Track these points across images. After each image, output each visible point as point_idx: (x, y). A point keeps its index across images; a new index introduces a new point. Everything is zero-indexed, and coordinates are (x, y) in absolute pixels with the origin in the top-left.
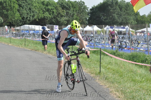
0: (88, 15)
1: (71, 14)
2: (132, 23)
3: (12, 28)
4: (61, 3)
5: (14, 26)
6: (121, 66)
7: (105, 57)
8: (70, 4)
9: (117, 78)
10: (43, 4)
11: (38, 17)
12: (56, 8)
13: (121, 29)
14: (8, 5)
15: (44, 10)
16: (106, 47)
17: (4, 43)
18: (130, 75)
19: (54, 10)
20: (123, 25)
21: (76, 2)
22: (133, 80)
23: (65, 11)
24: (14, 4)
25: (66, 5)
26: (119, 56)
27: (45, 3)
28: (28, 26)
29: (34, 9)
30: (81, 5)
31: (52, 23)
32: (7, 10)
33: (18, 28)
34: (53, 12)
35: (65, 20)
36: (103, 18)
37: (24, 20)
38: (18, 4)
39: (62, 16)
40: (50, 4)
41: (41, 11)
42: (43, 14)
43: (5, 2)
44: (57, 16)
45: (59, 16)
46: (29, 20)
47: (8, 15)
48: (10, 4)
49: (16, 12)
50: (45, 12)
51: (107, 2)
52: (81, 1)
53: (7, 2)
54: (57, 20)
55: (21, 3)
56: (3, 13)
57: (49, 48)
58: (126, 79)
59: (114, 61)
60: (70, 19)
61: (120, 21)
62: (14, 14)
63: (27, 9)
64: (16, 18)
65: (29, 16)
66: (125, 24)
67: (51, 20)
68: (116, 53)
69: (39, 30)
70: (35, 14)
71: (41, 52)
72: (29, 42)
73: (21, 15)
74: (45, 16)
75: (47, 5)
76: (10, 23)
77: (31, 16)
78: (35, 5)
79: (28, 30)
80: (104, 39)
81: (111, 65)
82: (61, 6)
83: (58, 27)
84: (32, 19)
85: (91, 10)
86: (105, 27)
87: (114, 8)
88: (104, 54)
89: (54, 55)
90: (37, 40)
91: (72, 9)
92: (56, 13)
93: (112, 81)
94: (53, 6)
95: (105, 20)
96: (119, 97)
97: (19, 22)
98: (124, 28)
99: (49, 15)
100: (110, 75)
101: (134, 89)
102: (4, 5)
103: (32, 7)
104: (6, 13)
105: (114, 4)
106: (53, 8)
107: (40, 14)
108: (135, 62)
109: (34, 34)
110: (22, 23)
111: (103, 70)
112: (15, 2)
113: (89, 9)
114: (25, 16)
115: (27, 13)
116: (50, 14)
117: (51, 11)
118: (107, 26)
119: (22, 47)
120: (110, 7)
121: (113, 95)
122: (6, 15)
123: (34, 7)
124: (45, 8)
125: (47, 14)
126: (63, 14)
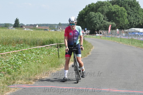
3: (122, 30)
5: (123, 29)
11: (142, 22)
14: (119, 14)
17: (116, 42)
24: (124, 13)
28: (134, 29)
29: (139, 16)
32: (119, 18)
33: (127, 31)
38: (127, 13)
43: (118, 11)
47: (119, 21)
48: (121, 13)
49: (125, 18)
53: (119, 11)
55: (129, 12)
56: (116, 20)
62: (124, 20)
63: (134, 16)
64: (125, 23)
65: (135, 21)
70: (140, 19)
72: (135, 41)
73: (129, 21)
76: (121, 26)
79: (134, 32)
84: (137, 24)
90: (141, 40)
97: (127, 26)
102: (117, 13)
103: (138, 15)
104: (118, 19)
112: (125, 11)
114: (132, 22)
119: (129, 45)
122: (118, 21)
123: (140, 14)
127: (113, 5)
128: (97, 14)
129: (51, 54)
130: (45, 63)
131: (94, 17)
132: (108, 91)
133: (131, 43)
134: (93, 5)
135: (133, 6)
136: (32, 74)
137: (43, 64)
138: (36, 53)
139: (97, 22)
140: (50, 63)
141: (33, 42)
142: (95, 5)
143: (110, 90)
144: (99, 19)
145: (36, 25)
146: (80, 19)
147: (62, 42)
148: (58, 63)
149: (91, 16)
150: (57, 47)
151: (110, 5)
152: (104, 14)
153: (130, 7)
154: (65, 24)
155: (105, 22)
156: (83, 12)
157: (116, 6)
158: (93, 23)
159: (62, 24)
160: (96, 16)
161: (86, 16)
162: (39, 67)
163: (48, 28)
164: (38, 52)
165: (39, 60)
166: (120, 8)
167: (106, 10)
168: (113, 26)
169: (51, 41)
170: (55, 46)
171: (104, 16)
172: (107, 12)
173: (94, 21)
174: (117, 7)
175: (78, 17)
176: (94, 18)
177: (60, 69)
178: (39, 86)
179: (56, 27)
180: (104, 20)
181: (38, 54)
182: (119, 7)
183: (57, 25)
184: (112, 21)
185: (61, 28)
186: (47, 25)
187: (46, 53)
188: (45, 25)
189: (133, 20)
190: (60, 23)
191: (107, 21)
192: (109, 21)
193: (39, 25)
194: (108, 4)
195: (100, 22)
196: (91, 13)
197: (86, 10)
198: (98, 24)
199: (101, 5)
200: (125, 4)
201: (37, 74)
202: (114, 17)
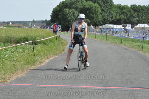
1: (140, 15)
3: (97, 27)
4: (133, 8)
5: (98, 25)
8: (141, 8)
11: (115, 18)
12: (130, 11)
14: (93, 10)
15: (120, 13)
17: (90, 38)
19: (128, 13)
21: (145, 6)
24: (98, 9)
25: (137, 9)
27: (121, 8)
28: (108, 25)
29: (113, 12)
31: (126, 23)
32: (93, 14)
33: (101, 27)
34: (127, 14)
35: (136, 20)
37: (105, 21)
38: (101, 9)
40: (125, 8)
41: (118, 14)
42: (119, 16)
43: (92, 8)
44: (130, 17)
45: (132, 17)
46: (109, 21)
48: (95, 9)
54: (130, 20)
56: (90, 16)
57: (125, 42)
60: (140, 19)
62: (99, 16)
63: (107, 13)
64: (99, 20)
65: (109, 18)
67: (125, 20)
69: (117, 28)
70: (113, 16)
71: (118, 45)
72: (109, 37)
73: (103, 17)
74: (120, 18)
75: (122, 9)
76: (95, 23)
78: (113, 9)
79: (108, 28)
83: (130, 25)
84: (111, 20)
90: (116, 36)
91: (141, 12)
92: (129, 15)
97: (101, 22)
102: (91, 10)
103: (111, 11)
104: (92, 16)
106: (127, 11)
107: (117, 16)
110: (104, 23)
112: (99, 8)
116: (124, 16)
117: (125, 14)
119: (104, 41)
122: (92, 17)
124: (121, 11)
125: (122, 16)
126: (134, 16)
127: (86, 2)
128: (71, 10)
129: (27, 51)
130: (21, 61)
131: (68, 13)
134: (67, 2)
135: (106, 2)
136: (7, 72)
137: (19, 62)
138: (11, 51)
139: (71, 18)
140: (25, 60)
141: (7, 40)
142: (69, 1)
143: (87, 87)
144: (73, 16)
145: (9, 22)
146: (54, 16)
147: (36, 39)
148: (34, 61)
149: (65, 13)
150: (32, 45)
151: (84, 2)
153: (104, 3)
154: (40, 21)
156: (57, 9)
157: (90, 3)
158: (67, 20)
159: (36, 21)
160: (71, 13)
161: (60, 13)
162: (14, 65)
163: (22, 25)
164: (13, 50)
165: (14, 58)
167: (80, 6)
168: (88, 23)
169: (25, 38)
170: (30, 44)
172: (81, 8)
173: (68, 17)
175: (52, 14)
176: (69, 15)
177: (36, 67)
178: (15, 85)
179: (30, 24)
181: (13, 52)
182: (93, 3)
183: (31, 22)
185: (35, 25)
186: (20, 22)
187: (21, 50)
188: (19, 23)
189: (107, 17)
190: (34, 20)
193: (13, 23)
194: (81, 0)
195: (74, 19)
196: (65, 9)
197: (60, 7)
198: (72, 20)
199: (75, 2)
201: (12, 72)
202: (88, 13)
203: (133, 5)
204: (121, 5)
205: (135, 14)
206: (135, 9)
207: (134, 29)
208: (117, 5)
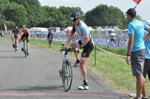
0: (84, 18)
2: (119, 24)
4: (61, 9)
6: (112, 59)
7: (99, 52)
8: (69, 10)
9: (109, 69)
10: (47, 11)
11: (43, 21)
12: (58, 13)
13: (110, 29)
14: (19, 12)
15: (48, 15)
16: (99, 44)
18: (119, 66)
19: (56, 15)
20: (112, 26)
21: (74, 8)
22: (122, 70)
23: (65, 15)
24: (23, 11)
25: (65, 11)
26: (110, 51)
27: (49, 9)
28: (35, 28)
29: (40, 14)
30: (77, 10)
31: (55, 26)
32: (19, 16)
34: (56, 17)
35: (65, 23)
36: (96, 21)
37: (32, 23)
38: (27, 11)
39: (62, 20)
40: (52, 10)
41: (46, 17)
42: (47, 18)
43: (17, 9)
44: (59, 20)
46: (36, 24)
47: (19, 20)
48: (20, 11)
49: (25, 17)
50: (49, 17)
51: (99, 8)
52: (78, 7)
54: (59, 23)
55: (29, 10)
56: (15, 18)
57: (53, 46)
58: (116, 69)
59: (106, 55)
60: (69, 22)
61: (110, 22)
62: (24, 19)
63: (34, 15)
65: (36, 20)
66: (114, 25)
67: (54, 23)
68: (108, 49)
69: (45, 32)
70: (41, 18)
71: (46, 49)
72: (37, 41)
73: (29, 19)
74: (49, 20)
75: (50, 11)
77: (37, 20)
78: (41, 11)
79: (35, 32)
80: (97, 37)
81: (104, 58)
82: (62, 11)
83: (59, 28)
84: (38, 22)
85: (86, 14)
86: (98, 28)
87: (105, 12)
88: (98, 50)
89: (57, 51)
90: (43, 40)
92: (58, 17)
93: (105, 71)
94: (55, 12)
95: (98, 22)
96: (112, 84)
97: (28, 25)
98: (113, 28)
99: (52, 19)
100: (104, 66)
101: (123, 77)
102: (16, 12)
103: (38, 13)
104: (17, 18)
105: (105, 9)
106: (55, 13)
107: (45, 19)
108: (123, 55)
109: (40, 35)
110: (31, 26)
111: (98, 62)
112: (24, 9)
113: (84, 14)
114: (32, 20)
115: (34, 18)
117: (53, 16)
118: (100, 27)
119: (31, 45)
120: (101, 12)
121: (107, 82)
122: (17, 20)
123: (40, 13)
124: (49, 13)
125: (50, 19)
126: (63, 18)
127: (10, 3)
132: (8, 96)
133: (32, 44)
151: (7, 3)
152: (1, 13)
153: (30, 4)
155: (3, 22)
166: (19, 5)
167: (4, 8)
168: (13, 26)
171: (2, 15)
172: (4, 10)
174: (15, 5)
180: (2, 19)
184: (11, 20)
191: (6, 20)
192: (7, 20)
194: (5, 1)
200: (25, 1)
202: (12, 16)
203: (62, 6)
204: (48, 6)
205: (64, 17)
206: (64, 11)
207: (63, 32)
208: (44, 6)
